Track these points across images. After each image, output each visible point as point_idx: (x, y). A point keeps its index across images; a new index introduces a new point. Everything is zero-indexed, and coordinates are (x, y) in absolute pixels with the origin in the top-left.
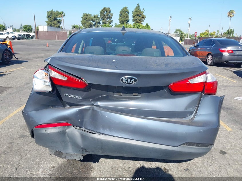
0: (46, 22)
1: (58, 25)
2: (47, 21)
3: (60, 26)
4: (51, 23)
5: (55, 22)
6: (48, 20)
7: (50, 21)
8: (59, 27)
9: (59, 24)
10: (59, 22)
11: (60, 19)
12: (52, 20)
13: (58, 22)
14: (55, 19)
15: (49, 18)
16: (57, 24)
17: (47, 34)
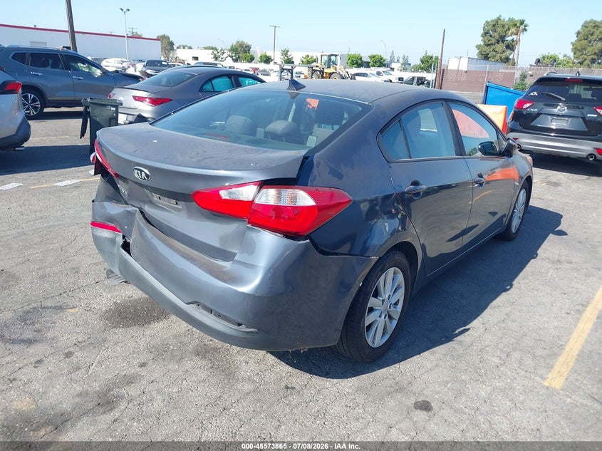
0: (478, 47)
1: (504, 56)
2: (480, 45)
3: (511, 57)
4: (488, 50)
5: (500, 47)
6: (482, 43)
7: (488, 45)
8: (507, 60)
9: (508, 52)
10: (511, 47)
11: (513, 41)
12: (493, 41)
13: (508, 47)
14: (502, 39)
15: (486, 38)
16: (503, 52)
17: (464, 78)
